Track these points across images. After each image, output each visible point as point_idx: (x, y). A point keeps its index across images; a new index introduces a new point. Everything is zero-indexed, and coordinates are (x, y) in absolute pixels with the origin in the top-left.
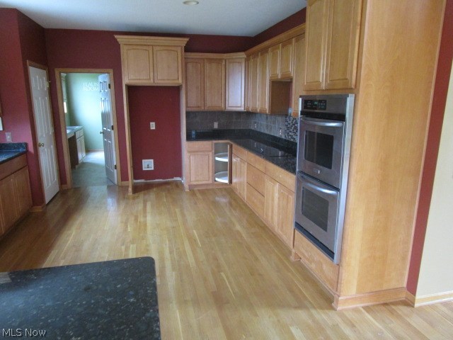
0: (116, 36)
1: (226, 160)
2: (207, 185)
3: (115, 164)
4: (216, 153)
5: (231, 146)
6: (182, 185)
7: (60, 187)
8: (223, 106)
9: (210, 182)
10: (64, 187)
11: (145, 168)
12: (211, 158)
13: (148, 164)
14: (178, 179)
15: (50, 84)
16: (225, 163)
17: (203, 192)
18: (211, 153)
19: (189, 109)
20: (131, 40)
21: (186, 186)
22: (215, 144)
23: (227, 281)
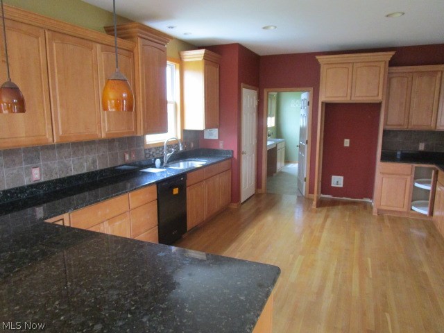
0: (317, 57)
1: (428, 188)
2: (400, 212)
3: (305, 176)
4: (417, 178)
5: (437, 173)
6: (372, 207)
7: (256, 191)
8: (433, 125)
9: (405, 209)
10: (260, 191)
11: (333, 184)
12: (408, 183)
13: (337, 181)
14: (368, 200)
15: (259, 102)
16: (428, 191)
17: (393, 220)
18: (409, 178)
19: (388, 128)
20: (332, 59)
21: (375, 210)
22: (416, 167)
23: (389, 323)
